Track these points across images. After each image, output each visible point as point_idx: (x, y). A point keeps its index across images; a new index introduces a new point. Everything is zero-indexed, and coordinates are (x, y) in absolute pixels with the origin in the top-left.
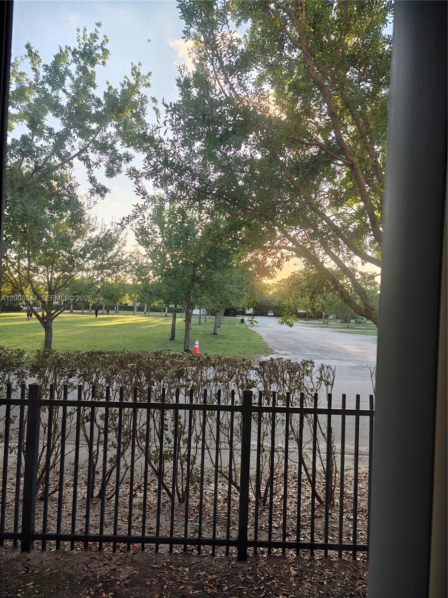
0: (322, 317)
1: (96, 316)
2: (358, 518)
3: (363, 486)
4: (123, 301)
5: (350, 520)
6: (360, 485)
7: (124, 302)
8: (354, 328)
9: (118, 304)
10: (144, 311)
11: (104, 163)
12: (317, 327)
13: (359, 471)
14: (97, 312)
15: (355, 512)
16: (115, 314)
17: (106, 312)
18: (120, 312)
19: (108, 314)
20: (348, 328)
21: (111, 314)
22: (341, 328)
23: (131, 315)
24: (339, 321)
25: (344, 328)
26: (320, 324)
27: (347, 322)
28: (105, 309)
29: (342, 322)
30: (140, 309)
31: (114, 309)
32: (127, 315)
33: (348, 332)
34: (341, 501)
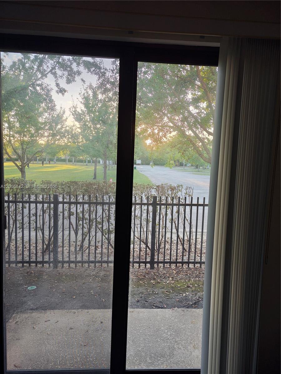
0: (183, 166)
1: (43, 165)
2: (202, 255)
3: (204, 245)
4: (59, 155)
5: (199, 256)
6: (203, 244)
7: (60, 157)
8: (202, 172)
9: (56, 158)
10: (72, 162)
11: (66, 76)
12: (180, 171)
13: (203, 239)
14: (43, 162)
15: (201, 254)
16: (54, 164)
17: (48, 162)
18: (57, 162)
19: (50, 164)
20: (198, 171)
21: (52, 164)
22: (195, 172)
23: (64, 164)
24: (193, 167)
25: (196, 172)
26: (181, 169)
27: (198, 168)
28: (48, 161)
29: (195, 168)
30: (70, 161)
31: (53, 161)
32: (62, 164)
33: (198, 174)
34: (195, 250)
